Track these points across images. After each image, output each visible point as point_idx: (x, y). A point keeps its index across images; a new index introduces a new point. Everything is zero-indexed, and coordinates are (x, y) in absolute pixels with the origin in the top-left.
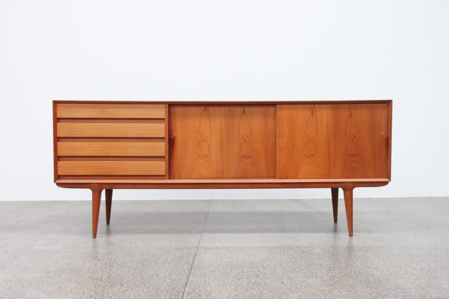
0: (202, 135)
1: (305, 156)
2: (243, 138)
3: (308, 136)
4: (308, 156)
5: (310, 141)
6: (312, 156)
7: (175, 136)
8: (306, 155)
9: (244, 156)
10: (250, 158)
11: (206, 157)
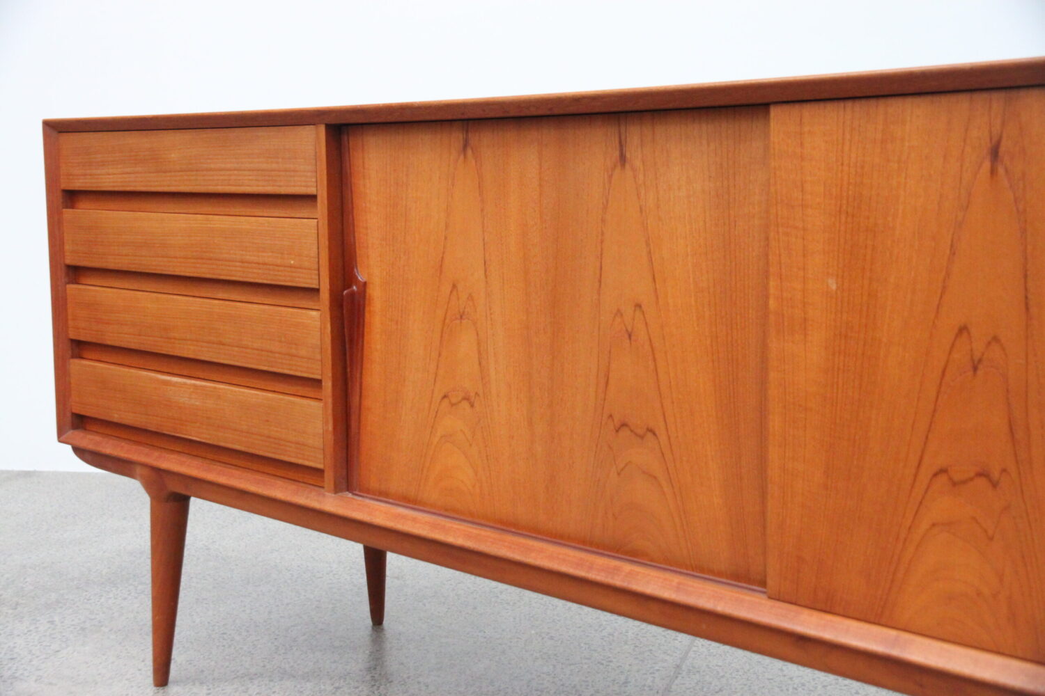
0: (454, 286)
1: (935, 475)
2: (619, 313)
3: (963, 330)
4: (957, 477)
5: (975, 369)
6: (981, 483)
7: (365, 284)
8: (943, 471)
9: (624, 425)
10: (649, 435)
11: (472, 406)
